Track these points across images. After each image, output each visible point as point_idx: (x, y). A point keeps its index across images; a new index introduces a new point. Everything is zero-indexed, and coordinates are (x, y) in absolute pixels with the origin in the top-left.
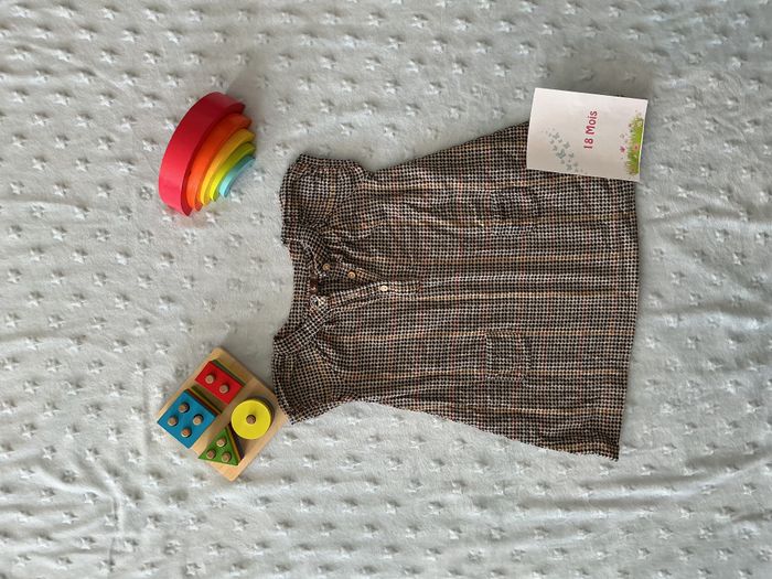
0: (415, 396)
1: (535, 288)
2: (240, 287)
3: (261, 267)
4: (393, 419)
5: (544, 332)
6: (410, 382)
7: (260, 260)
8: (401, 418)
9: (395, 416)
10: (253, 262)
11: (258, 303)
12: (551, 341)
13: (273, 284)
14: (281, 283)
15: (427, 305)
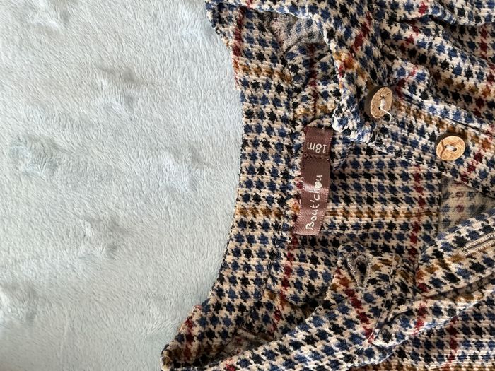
2: (54, 167)
3: (130, 101)
7: (129, 78)
10: (103, 82)
11: (114, 226)
13: (169, 162)
14: (196, 159)
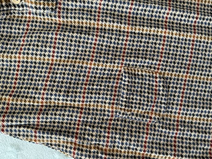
0: (35, 127)
1: (180, 27)
4: (10, 149)
5: (183, 75)
6: (32, 110)
8: (18, 148)
9: (12, 145)
12: (189, 85)
15: (63, 28)
